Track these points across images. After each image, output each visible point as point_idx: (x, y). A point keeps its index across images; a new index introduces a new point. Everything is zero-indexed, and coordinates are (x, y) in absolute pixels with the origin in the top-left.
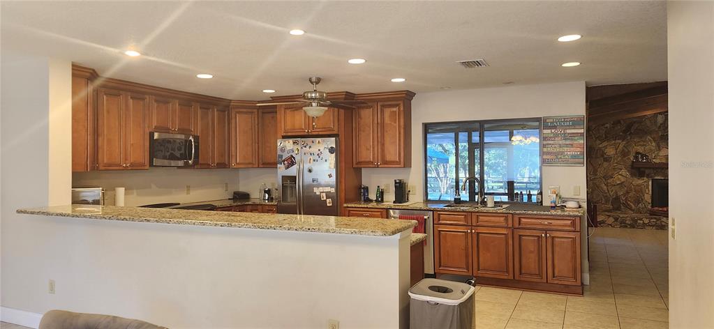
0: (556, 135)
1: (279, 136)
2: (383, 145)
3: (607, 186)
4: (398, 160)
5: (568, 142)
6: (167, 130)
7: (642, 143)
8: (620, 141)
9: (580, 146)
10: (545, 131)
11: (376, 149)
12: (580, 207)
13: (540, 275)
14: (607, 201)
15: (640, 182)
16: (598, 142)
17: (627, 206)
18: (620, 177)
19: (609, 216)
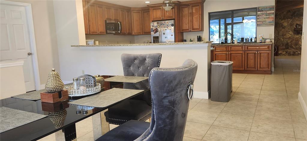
0: (263, 14)
1: (151, 21)
2: (192, 22)
3: (283, 39)
4: (198, 28)
5: (268, 17)
6: (111, 19)
7: (299, 20)
8: (290, 19)
9: (272, 18)
10: (258, 13)
11: (190, 24)
12: (271, 42)
13: (255, 67)
14: (283, 45)
15: (298, 36)
16: (280, 20)
17: (292, 47)
18: (289, 35)
19: (284, 51)
